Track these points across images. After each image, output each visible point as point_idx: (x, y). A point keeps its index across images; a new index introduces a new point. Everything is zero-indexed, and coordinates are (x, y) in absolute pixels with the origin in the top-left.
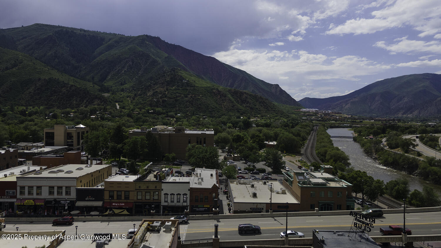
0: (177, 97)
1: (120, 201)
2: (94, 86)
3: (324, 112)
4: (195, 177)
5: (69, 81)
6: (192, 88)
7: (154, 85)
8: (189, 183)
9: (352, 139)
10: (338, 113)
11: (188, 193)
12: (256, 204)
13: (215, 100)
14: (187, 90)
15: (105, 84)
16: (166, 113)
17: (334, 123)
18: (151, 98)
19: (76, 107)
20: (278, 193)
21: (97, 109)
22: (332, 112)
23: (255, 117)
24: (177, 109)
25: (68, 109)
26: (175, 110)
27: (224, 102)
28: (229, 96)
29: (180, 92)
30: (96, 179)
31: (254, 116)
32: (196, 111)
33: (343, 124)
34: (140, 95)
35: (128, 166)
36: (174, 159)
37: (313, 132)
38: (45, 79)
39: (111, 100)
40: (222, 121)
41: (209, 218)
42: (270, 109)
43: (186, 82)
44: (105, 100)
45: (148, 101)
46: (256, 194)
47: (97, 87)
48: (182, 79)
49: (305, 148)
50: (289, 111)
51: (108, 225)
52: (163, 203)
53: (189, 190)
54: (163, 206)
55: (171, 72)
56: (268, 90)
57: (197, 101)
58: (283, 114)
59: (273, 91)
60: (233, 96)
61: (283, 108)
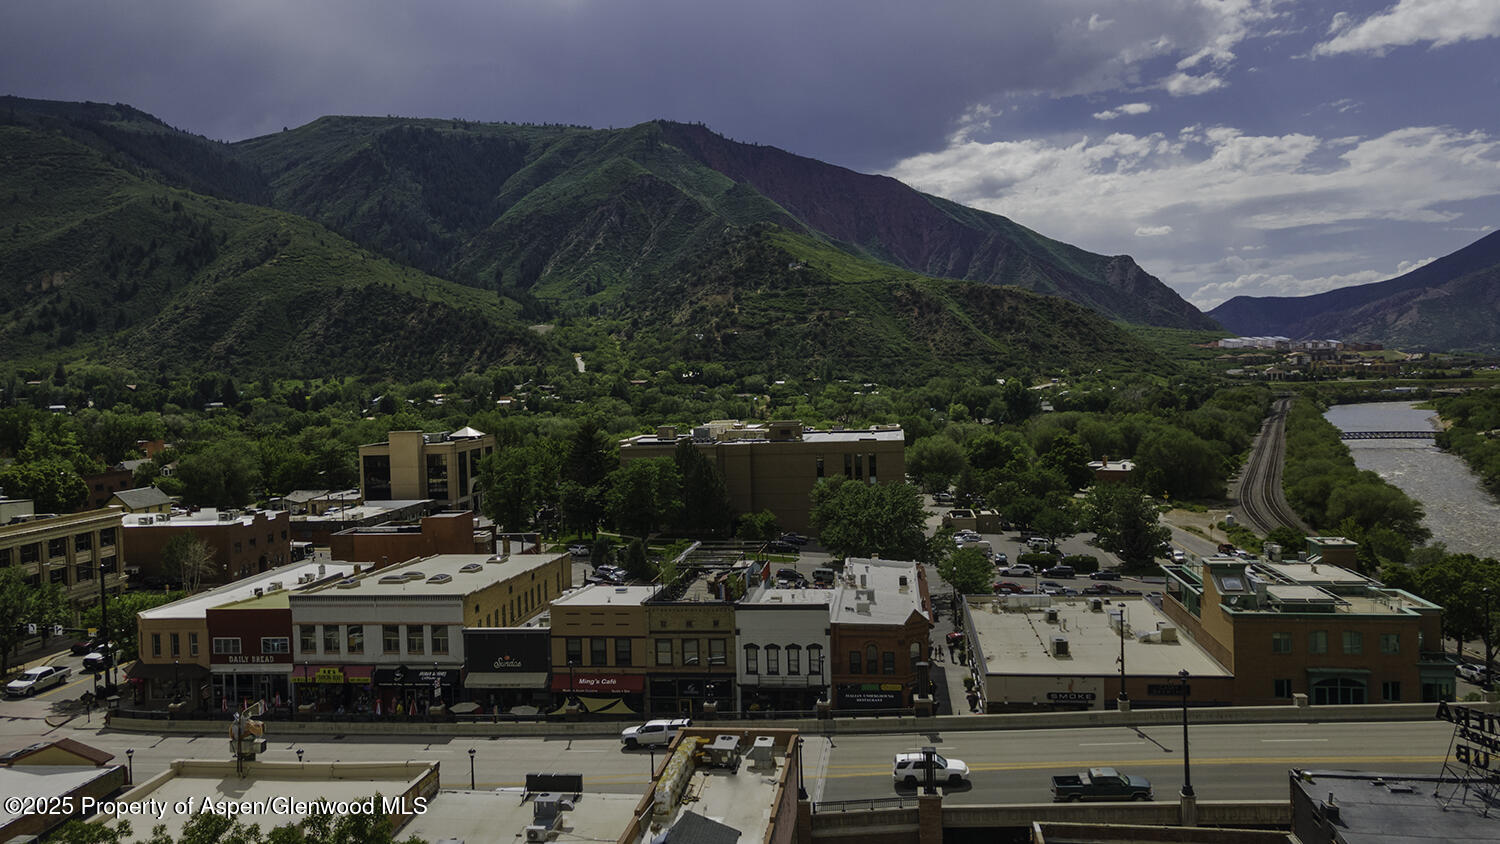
0: (771, 322)
1: (604, 670)
2: (502, 303)
4: (845, 588)
5: (425, 290)
6: (820, 289)
7: (695, 285)
8: (825, 607)
9: (1433, 441)
10: (1368, 348)
11: (826, 642)
12: (1069, 680)
13: (904, 324)
14: (805, 295)
15: (537, 295)
16: (738, 380)
17: (1352, 386)
18: (685, 332)
19: (451, 375)
20: (1147, 640)
21: (516, 376)
22: (1345, 346)
23: (1049, 376)
24: (774, 362)
25: (427, 382)
26: (766, 367)
27: (935, 331)
28: (953, 307)
29: (781, 305)
30: (523, 599)
31: (1046, 375)
32: (838, 367)
33: (1392, 386)
34: (650, 323)
35: (621, 557)
36: (771, 530)
37: (1271, 421)
38: (355, 290)
39: (557, 346)
40: (932, 394)
41: (902, 728)
42: (1105, 346)
43: (798, 270)
44: (540, 346)
45: (678, 340)
46: (1066, 643)
47: (511, 305)
48: (785, 259)
49: (1241, 479)
50: (1174, 349)
51: (568, 749)
52: (743, 678)
53: (828, 632)
54: (743, 686)
55: (746, 238)
56: (1094, 278)
57: (839, 333)
58: (1151, 362)
59: (1113, 279)
60: (966, 306)
61: (1153, 339)
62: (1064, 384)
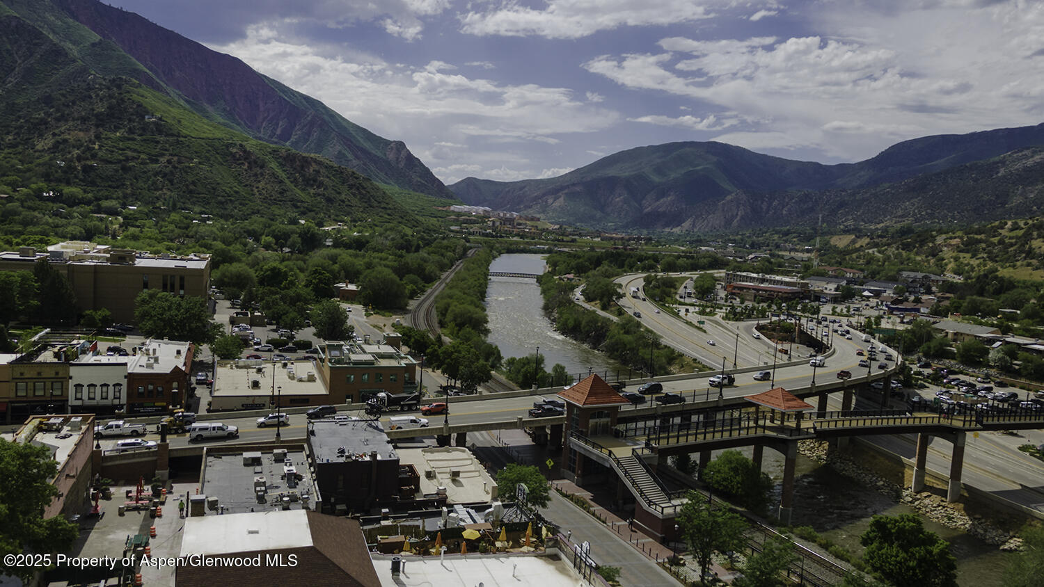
0: (127, 159)
3: (502, 215)
6: (171, 139)
7: (58, 120)
10: (532, 219)
13: (236, 174)
14: (158, 142)
16: (95, 203)
17: (517, 243)
18: (47, 158)
22: (521, 217)
23: (336, 221)
24: (129, 191)
26: (121, 194)
27: (259, 182)
28: (274, 165)
29: (136, 147)
31: (334, 220)
32: (182, 200)
33: (536, 244)
34: (13, 146)
36: (106, 321)
40: (250, 228)
42: (375, 204)
43: (153, 122)
45: (40, 164)
48: (142, 111)
50: (422, 209)
55: (109, 88)
56: (379, 154)
57: (184, 175)
58: (404, 217)
59: (391, 156)
60: (284, 166)
61: (411, 201)
62: (345, 227)
